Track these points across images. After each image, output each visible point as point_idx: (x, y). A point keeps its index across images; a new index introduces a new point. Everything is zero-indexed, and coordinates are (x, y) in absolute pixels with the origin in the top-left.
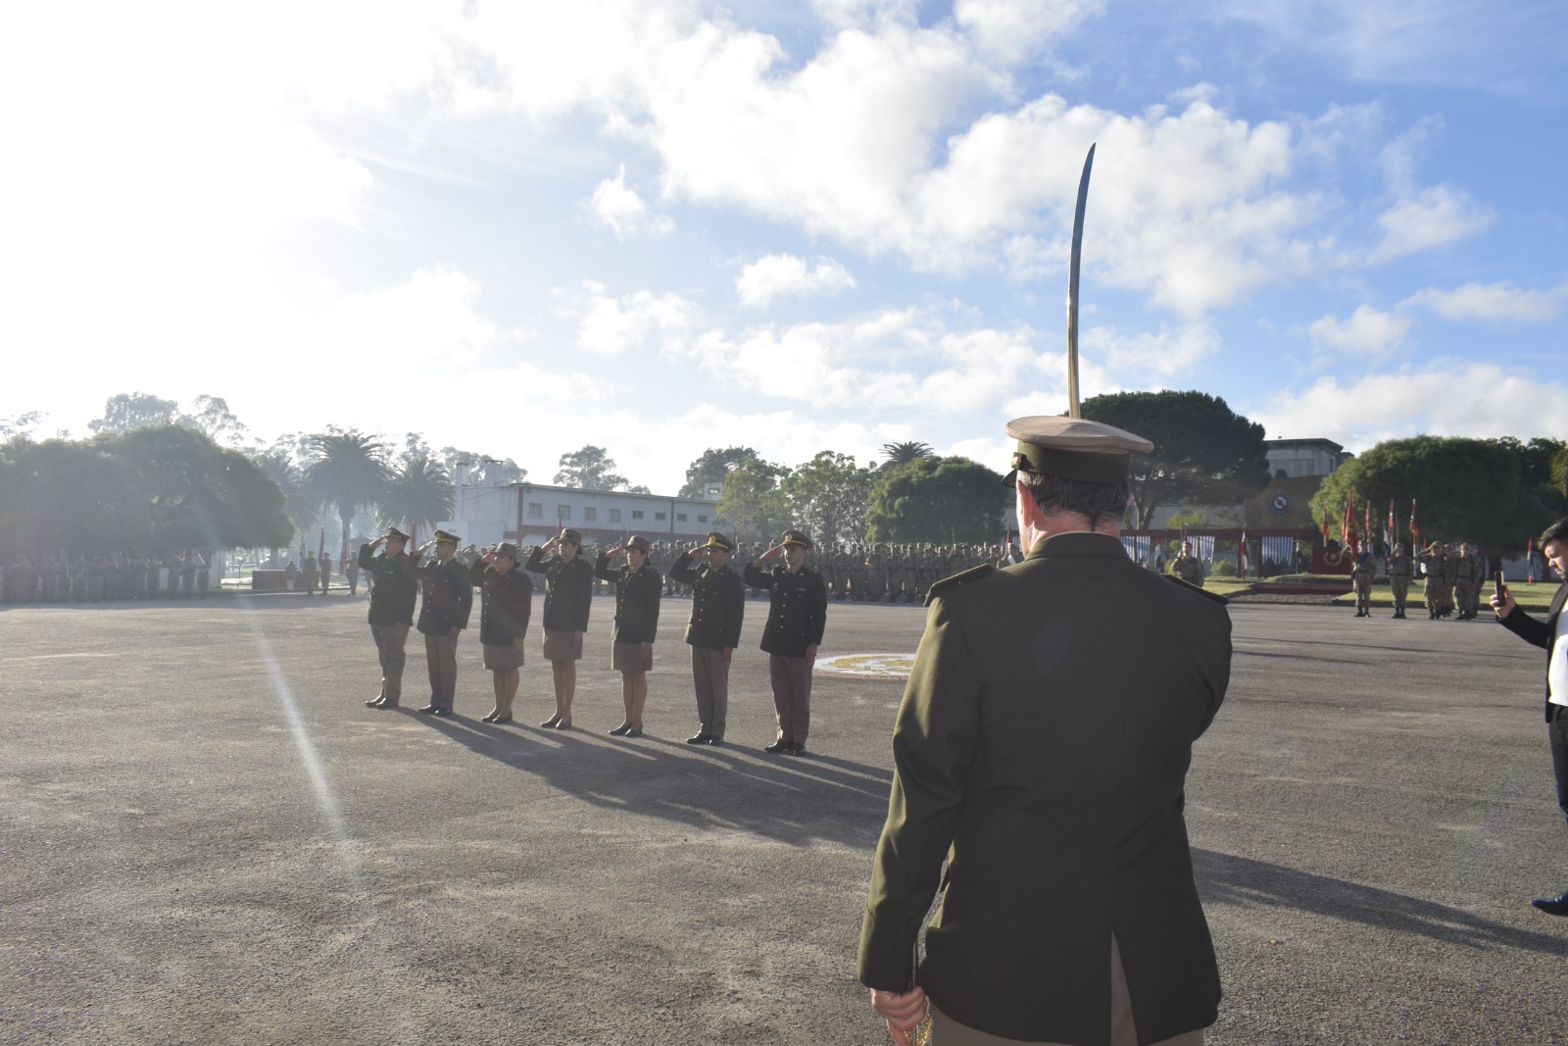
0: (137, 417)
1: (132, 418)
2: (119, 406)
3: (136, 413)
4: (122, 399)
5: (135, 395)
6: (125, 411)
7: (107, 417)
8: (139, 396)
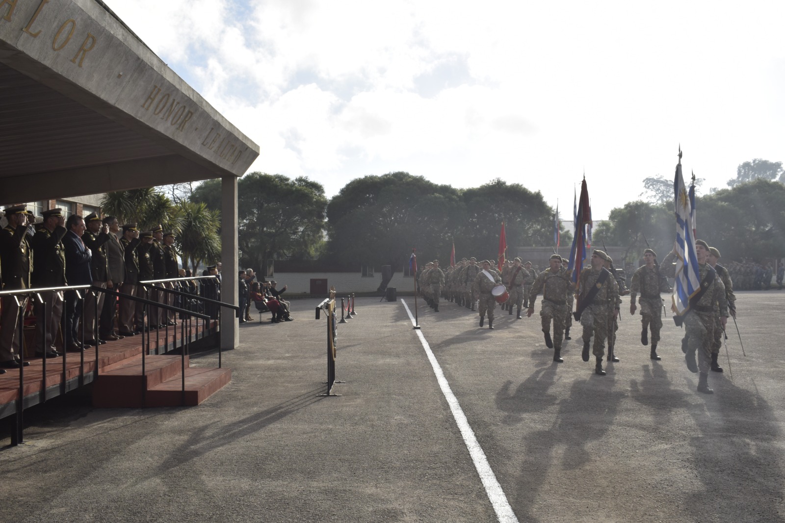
0: (756, 175)
1: (753, 176)
2: (745, 170)
3: (755, 173)
4: (746, 165)
5: (754, 161)
6: (749, 172)
7: (738, 178)
8: (757, 162)
